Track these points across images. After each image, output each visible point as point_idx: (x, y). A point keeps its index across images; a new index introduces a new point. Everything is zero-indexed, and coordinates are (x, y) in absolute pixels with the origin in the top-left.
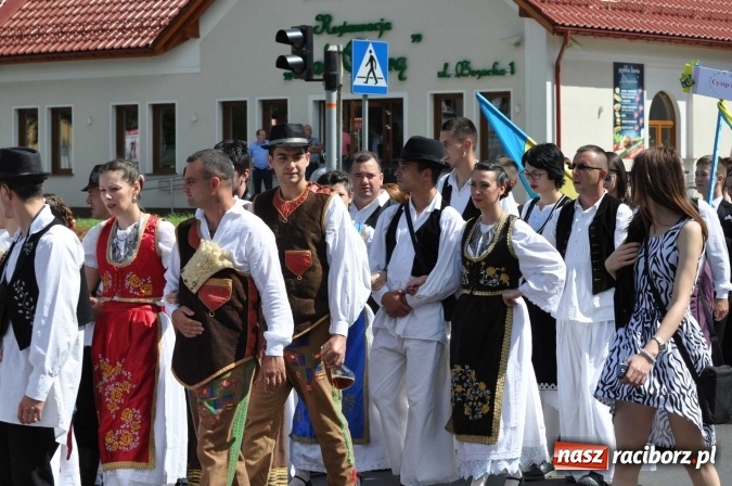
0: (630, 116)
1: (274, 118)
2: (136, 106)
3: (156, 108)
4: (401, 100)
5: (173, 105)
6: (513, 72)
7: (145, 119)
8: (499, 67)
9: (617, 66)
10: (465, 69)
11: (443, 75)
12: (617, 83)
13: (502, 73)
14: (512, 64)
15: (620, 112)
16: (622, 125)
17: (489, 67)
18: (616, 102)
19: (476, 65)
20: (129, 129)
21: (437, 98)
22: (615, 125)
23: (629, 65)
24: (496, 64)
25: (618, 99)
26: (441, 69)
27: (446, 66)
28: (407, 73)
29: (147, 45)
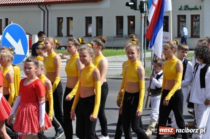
1: (132, 21)
2: (91, 17)
3: (97, 18)
4: (168, 16)
5: (102, 17)
6: (201, 9)
7: (94, 21)
10: (187, 8)
11: (180, 9)
13: (198, 9)
14: (200, 6)
19: (190, 7)
20: (89, 23)
21: (179, 16)
24: (196, 6)
27: (181, 6)
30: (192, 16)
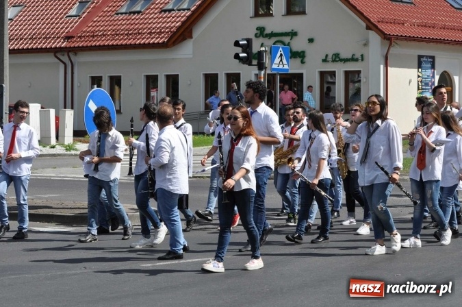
0: (427, 84)
2: (157, 76)
3: (168, 77)
4: (302, 74)
5: (178, 75)
6: (362, 60)
7: (162, 83)
8: (355, 57)
9: (420, 57)
10: (337, 58)
11: (325, 61)
12: (420, 66)
13: (357, 60)
14: (362, 56)
15: (421, 82)
16: (422, 89)
17: (350, 57)
18: (419, 76)
19: (343, 56)
20: (153, 88)
21: (322, 74)
22: (419, 89)
23: (427, 57)
24: (353, 55)
25: (420, 75)
26: (324, 58)
27: (327, 56)
28: (306, 60)
29: (164, 42)
30: (347, 73)
